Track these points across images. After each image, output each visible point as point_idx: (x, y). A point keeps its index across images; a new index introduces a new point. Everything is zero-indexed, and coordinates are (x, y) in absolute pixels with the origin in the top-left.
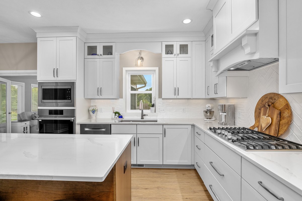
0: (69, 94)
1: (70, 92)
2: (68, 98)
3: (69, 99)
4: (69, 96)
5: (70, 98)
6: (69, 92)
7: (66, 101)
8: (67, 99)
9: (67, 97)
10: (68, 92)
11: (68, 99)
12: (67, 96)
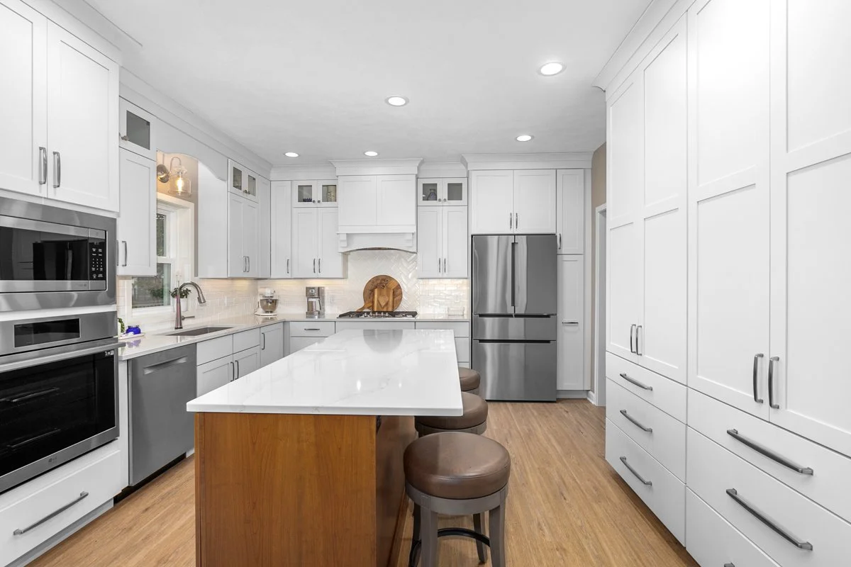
0: (99, 261)
1: (104, 253)
2: (97, 272)
3: (100, 275)
4: (99, 265)
5: (104, 273)
6: (100, 250)
7: (89, 284)
8: (92, 279)
9: (93, 269)
10: (97, 252)
11: (98, 279)
12: (91, 267)
